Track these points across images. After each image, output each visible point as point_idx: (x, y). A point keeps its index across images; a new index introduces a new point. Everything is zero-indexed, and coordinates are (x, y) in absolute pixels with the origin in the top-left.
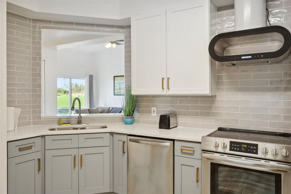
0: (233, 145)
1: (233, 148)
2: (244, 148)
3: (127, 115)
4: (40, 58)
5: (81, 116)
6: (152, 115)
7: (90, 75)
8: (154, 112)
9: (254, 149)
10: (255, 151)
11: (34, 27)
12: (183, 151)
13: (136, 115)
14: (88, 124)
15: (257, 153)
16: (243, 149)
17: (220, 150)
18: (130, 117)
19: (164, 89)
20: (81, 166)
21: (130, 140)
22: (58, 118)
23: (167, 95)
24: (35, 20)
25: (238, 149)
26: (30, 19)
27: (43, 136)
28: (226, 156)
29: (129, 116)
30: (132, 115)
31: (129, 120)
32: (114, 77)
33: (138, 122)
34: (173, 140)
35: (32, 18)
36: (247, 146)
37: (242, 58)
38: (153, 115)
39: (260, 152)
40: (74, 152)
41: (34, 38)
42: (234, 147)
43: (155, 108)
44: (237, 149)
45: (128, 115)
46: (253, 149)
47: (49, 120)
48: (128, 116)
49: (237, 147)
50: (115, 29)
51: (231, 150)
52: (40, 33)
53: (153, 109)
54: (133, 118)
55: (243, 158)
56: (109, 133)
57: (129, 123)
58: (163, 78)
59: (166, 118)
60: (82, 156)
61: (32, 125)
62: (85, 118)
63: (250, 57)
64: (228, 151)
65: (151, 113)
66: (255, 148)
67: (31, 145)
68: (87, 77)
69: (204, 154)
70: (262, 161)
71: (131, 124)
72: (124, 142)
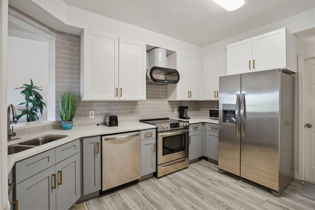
0: (171, 125)
2: (175, 126)
8: (92, 115)
21: (106, 139)
29: (69, 122)
37: (164, 81)
38: (90, 117)
39: (180, 126)
43: (93, 112)
44: (173, 127)
50: (47, 29)
51: (170, 128)
55: (175, 131)
56: (79, 139)
58: (117, 88)
63: (167, 82)
69: (160, 134)
70: (181, 130)
71: (71, 129)
72: (98, 143)
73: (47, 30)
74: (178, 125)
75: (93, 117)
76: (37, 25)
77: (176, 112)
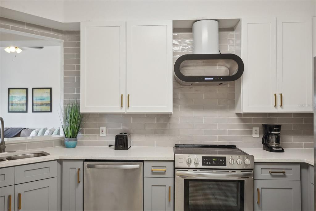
0: (205, 160)
1: (205, 163)
2: (215, 161)
3: (69, 136)
5: (4, 142)
8: (103, 131)
9: (224, 162)
10: (224, 163)
12: (153, 172)
13: (80, 136)
14: (15, 152)
15: (225, 165)
16: (214, 163)
17: (193, 165)
19: (124, 107)
20: (19, 208)
21: (89, 166)
25: (210, 163)
28: (198, 171)
29: (73, 139)
30: (76, 137)
31: (72, 143)
32: (9, 89)
33: (82, 144)
34: (142, 161)
36: (217, 160)
37: (205, 79)
38: (101, 135)
39: (227, 163)
42: (206, 161)
43: (104, 128)
44: (208, 163)
45: (72, 137)
46: (222, 161)
49: (208, 161)
51: (203, 164)
53: (101, 128)
54: (76, 140)
55: (214, 171)
56: (57, 161)
57: (71, 146)
58: (122, 95)
59: (124, 138)
60: (20, 194)
62: (10, 143)
63: (212, 79)
64: (200, 165)
65: (99, 133)
66: (223, 160)
69: (178, 172)
70: (230, 171)
71: (74, 147)
72: (79, 169)
73: (52, 33)
74: (223, 162)
75: (104, 135)
76: (39, 31)
77: (258, 136)
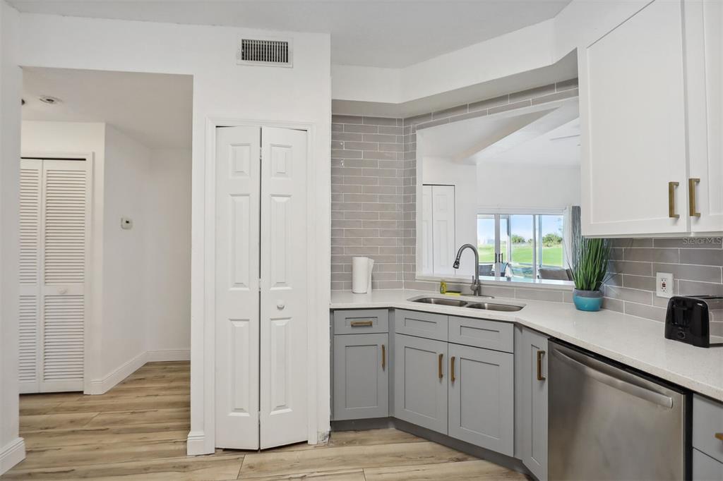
3: (580, 287)
4: (415, 180)
6: (658, 295)
7: (573, 207)
8: (664, 285)
11: (407, 131)
13: (610, 288)
14: (494, 298)
18: (588, 292)
19: (677, 217)
20: (453, 379)
22: (440, 280)
23: (692, 235)
24: (409, 120)
26: (400, 120)
27: (391, 309)
29: (585, 292)
31: (588, 300)
35: (403, 118)
38: (660, 293)
40: (441, 349)
41: (406, 148)
45: (585, 288)
47: (428, 284)
48: (582, 289)
50: (556, 92)
52: (414, 137)
53: (660, 276)
56: (513, 325)
57: (586, 306)
58: (670, 184)
60: (453, 359)
61: (403, 289)
62: (490, 284)
65: (654, 289)
67: (371, 320)
68: (568, 209)
72: (540, 353)
75: (669, 294)
